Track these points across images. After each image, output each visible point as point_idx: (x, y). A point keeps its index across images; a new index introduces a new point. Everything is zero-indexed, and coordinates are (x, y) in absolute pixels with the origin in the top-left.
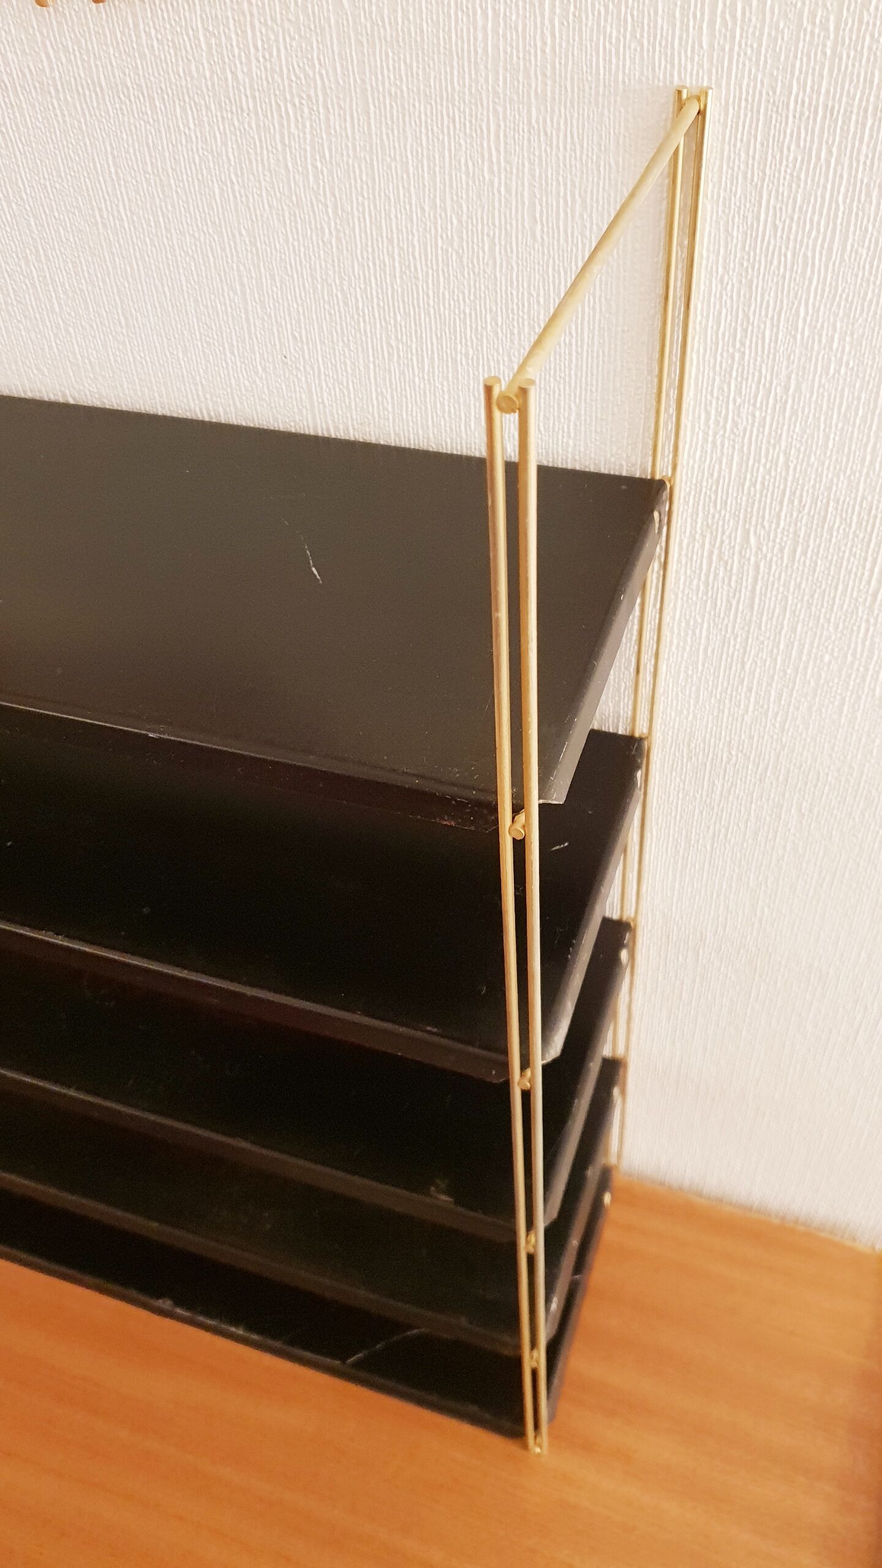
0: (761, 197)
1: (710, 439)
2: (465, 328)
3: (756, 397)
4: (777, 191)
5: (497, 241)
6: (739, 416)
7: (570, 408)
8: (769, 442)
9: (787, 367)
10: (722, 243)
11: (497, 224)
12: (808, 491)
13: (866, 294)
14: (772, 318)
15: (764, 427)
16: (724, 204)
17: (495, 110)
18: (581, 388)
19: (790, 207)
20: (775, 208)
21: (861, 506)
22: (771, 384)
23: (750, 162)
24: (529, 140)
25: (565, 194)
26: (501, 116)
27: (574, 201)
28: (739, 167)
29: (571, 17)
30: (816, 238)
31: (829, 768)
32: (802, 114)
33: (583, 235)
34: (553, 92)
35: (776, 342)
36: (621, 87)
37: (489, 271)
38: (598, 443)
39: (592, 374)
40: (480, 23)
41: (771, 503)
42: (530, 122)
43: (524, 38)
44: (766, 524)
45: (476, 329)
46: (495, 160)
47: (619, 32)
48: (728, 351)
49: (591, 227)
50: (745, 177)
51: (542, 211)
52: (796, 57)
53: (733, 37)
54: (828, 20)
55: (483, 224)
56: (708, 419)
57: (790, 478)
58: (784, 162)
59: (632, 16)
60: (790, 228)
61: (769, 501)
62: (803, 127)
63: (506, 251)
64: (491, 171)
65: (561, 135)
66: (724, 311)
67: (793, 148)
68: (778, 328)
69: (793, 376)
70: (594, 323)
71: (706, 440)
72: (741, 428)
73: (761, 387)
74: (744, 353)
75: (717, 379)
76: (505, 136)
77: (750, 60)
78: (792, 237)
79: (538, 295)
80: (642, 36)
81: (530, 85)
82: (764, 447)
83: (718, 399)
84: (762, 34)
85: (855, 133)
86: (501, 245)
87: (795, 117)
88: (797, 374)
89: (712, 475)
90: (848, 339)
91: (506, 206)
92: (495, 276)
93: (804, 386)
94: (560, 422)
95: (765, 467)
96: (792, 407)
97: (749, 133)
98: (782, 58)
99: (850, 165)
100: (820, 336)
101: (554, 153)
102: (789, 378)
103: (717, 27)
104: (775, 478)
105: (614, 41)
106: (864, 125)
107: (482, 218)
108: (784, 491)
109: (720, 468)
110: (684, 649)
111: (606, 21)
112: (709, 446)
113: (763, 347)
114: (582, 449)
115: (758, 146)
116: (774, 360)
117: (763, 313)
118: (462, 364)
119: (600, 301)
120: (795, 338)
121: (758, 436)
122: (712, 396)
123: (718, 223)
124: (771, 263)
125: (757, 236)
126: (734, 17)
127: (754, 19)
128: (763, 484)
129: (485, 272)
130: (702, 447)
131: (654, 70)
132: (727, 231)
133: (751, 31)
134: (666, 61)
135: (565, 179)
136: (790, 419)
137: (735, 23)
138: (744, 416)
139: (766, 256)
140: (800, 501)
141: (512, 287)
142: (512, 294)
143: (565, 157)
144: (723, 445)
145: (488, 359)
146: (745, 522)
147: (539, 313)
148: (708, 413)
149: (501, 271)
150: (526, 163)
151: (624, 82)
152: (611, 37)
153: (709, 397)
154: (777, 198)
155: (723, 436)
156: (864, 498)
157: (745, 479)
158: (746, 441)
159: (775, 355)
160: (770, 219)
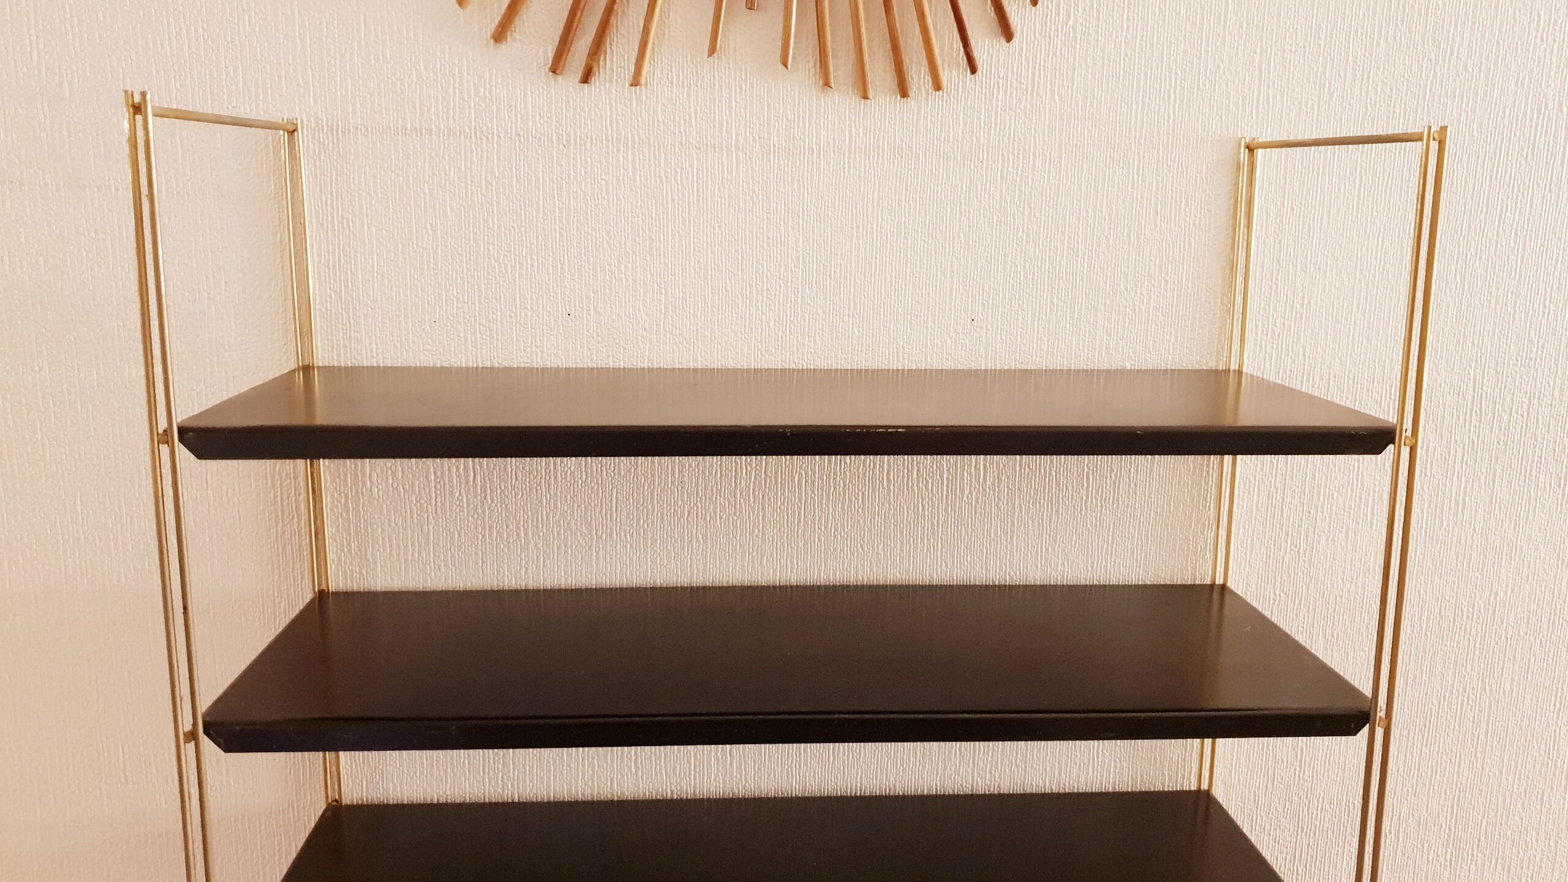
0: (1285, 193)
1: (1259, 343)
2: (1106, 286)
3: (1285, 312)
4: (1293, 189)
5: (1132, 228)
6: (1275, 326)
7: (1171, 333)
9: (1302, 291)
10: (1264, 220)
11: (1133, 217)
12: (1317, 372)
13: (1342, 242)
14: (1293, 262)
15: (1290, 331)
16: (1265, 199)
17: (1138, 153)
18: (1179, 318)
20: (1292, 199)
21: (1349, 377)
22: (1293, 302)
23: (1279, 174)
24: (1157, 168)
25: (1176, 198)
26: (1142, 156)
27: (1181, 202)
28: (1273, 178)
29: (1184, 105)
30: (1315, 213)
31: (1342, 590)
33: (1185, 221)
34: (1173, 142)
35: (1296, 276)
36: (1210, 139)
37: (1125, 248)
38: (1188, 356)
39: (1186, 308)
40: (1134, 108)
42: (1158, 158)
43: (1158, 115)
45: (1114, 285)
46: (1136, 180)
47: (1210, 111)
48: (1268, 284)
49: (1190, 216)
50: (1276, 183)
51: (1161, 208)
52: (1299, 122)
53: (1268, 113)
54: (1313, 105)
55: (1125, 218)
56: (1257, 330)
57: (1306, 364)
58: (1296, 174)
60: (1301, 208)
61: (1294, 382)
62: (1304, 155)
63: (1138, 234)
64: (1133, 186)
65: (1176, 165)
66: (1266, 260)
67: (1300, 167)
68: (1296, 266)
69: (1306, 296)
70: (1189, 274)
71: (1256, 344)
72: (1277, 334)
73: (1288, 305)
74: (1278, 285)
75: (1262, 302)
76: (1143, 167)
77: (1277, 124)
78: (1302, 213)
79: (1155, 261)
80: (1222, 113)
81: (1160, 139)
82: (1290, 345)
83: (1263, 316)
84: (1282, 111)
85: (1330, 159)
86: (1134, 230)
88: (1308, 295)
89: (1260, 368)
90: (1334, 270)
91: (1140, 206)
92: (1130, 252)
93: (1312, 302)
94: (1163, 343)
95: (1291, 358)
96: (1306, 316)
98: (1293, 123)
99: (1329, 174)
100: (1320, 270)
101: (1171, 175)
102: (1304, 297)
103: (1260, 109)
105: (1207, 116)
106: (1334, 155)
107: (1125, 215)
108: (1303, 373)
109: (1265, 363)
110: (1243, 507)
111: (1203, 106)
112: (1258, 348)
113: (1288, 280)
114: (1178, 361)
116: (1295, 287)
117: (1288, 259)
118: (1101, 311)
119: (1193, 260)
120: (1306, 272)
121: (1286, 337)
122: (1259, 314)
123: (1262, 208)
124: (1291, 229)
125: (1283, 214)
126: (1268, 104)
128: (1290, 370)
129: (1123, 248)
130: (1254, 350)
131: (1228, 130)
132: (1267, 213)
134: (1234, 126)
135: (1176, 189)
136: (1305, 323)
137: (1268, 107)
138: (1278, 325)
139: (1289, 225)
140: (1313, 379)
141: (1139, 256)
142: (1139, 261)
143: (1177, 176)
144: (1266, 346)
145: (1119, 306)
147: (1155, 272)
148: (1257, 326)
149: (1133, 247)
150: (1154, 181)
151: (1212, 136)
154: (1293, 193)
156: (1350, 371)
157: (1280, 368)
158: (1280, 342)
159: (1295, 284)
160: (1290, 205)
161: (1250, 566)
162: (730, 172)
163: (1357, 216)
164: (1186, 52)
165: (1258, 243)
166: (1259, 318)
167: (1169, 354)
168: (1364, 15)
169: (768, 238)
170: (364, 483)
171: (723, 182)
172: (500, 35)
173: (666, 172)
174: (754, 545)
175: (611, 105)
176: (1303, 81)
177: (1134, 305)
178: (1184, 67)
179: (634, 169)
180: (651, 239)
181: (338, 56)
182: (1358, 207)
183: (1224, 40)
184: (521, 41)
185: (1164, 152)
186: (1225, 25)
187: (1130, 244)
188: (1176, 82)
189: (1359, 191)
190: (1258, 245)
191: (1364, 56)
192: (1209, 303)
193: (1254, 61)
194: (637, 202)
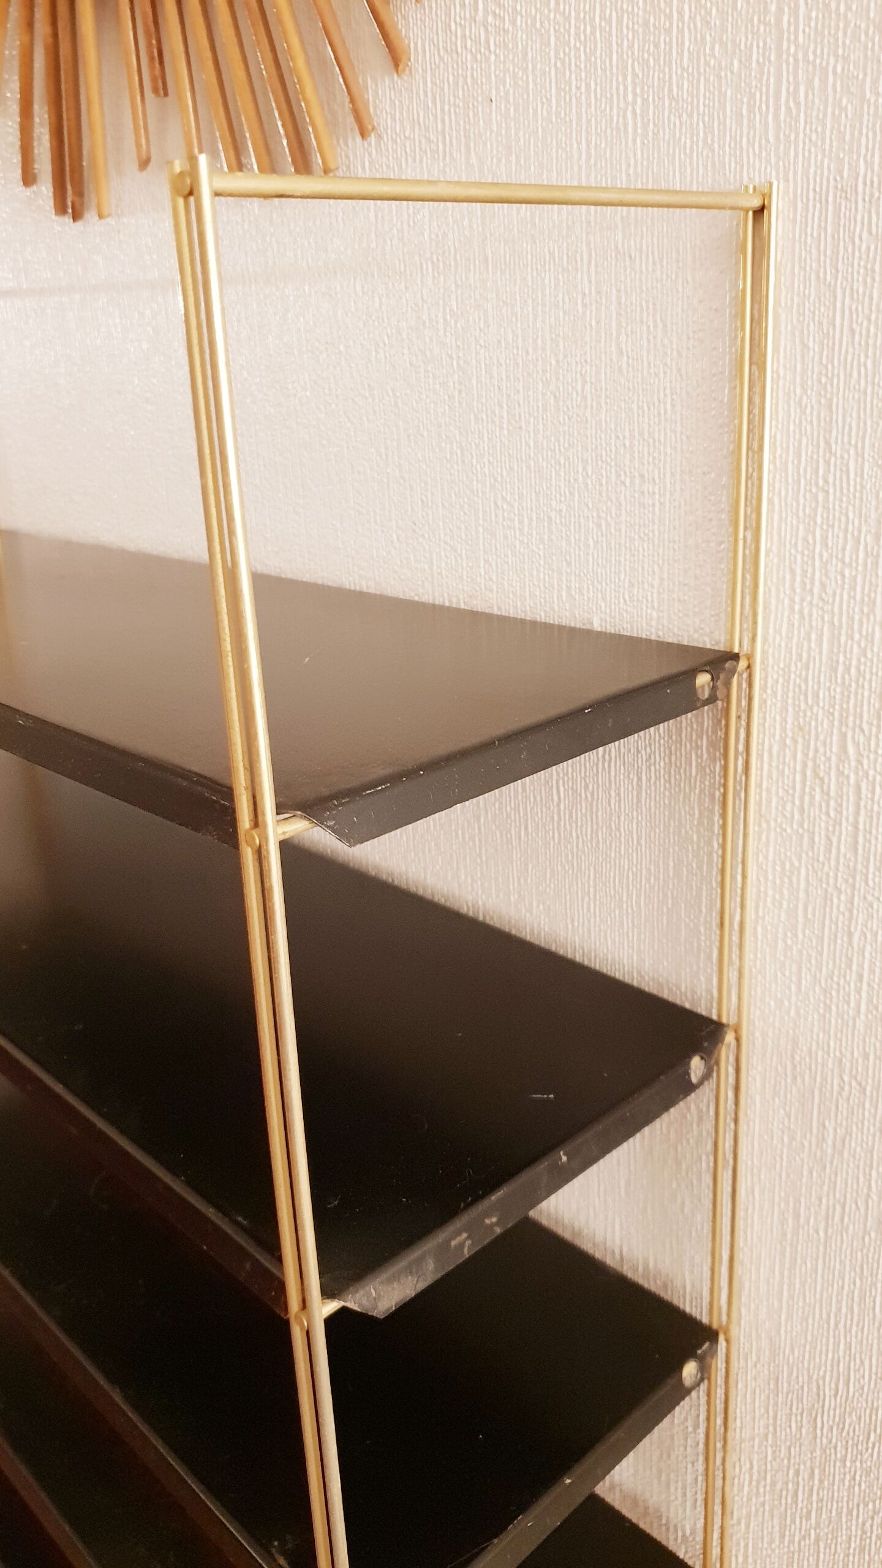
0: (835, 297)
1: (797, 607)
2: (560, 481)
3: (844, 549)
4: (852, 290)
6: (827, 576)
7: (654, 572)
8: (862, 611)
10: (799, 357)
11: (588, 360)
14: (856, 446)
15: (855, 590)
16: (799, 313)
18: (664, 545)
19: (866, 305)
20: (850, 309)
22: (860, 531)
23: (822, 258)
24: (616, 267)
25: (648, 320)
27: (656, 327)
28: (811, 266)
29: (650, 134)
32: (872, 195)
35: (862, 476)
38: (681, 615)
39: (675, 528)
41: (870, 697)
44: (865, 727)
45: (569, 481)
46: (587, 291)
47: (692, 142)
48: (811, 491)
50: (818, 277)
51: (627, 341)
52: (861, 133)
53: (798, 124)
56: (793, 580)
58: (857, 254)
59: (704, 122)
60: (868, 331)
62: (873, 210)
63: (596, 390)
64: (584, 304)
66: (804, 441)
67: (865, 235)
68: (863, 458)
70: (676, 465)
71: (792, 609)
72: (830, 591)
73: (849, 536)
74: (827, 492)
75: (801, 527)
76: (596, 265)
77: (816, 146)
78: (871, 342)
80: (713, 141)
82: (857, 617)
83: (803, 554)
84: (825, 115)
86: (591, 384)
87: (864, 200)
91: (596, 340)
92: (587, 419)
97: (819, 226)
98: (848, 137)
101: (637, 276)
103: (782, 118)
104: (872, 660)
105: (688, 151)
109: (810, 648)
111: (681, 132)
112: (797, 617)
113: (849, 484)
114: (666, 623)
115: (829, 240)
116: (861, 499)
117: (846, 439)
119: (681, 439)
121: (849, 602)
124: (851, 376)
125: (834, 344)
126: (798, 104)
127: (817, 101)
128: (859, 670)
130: (789, 617)
132: (802, 342)
133: (815, 114)
134: (736, 163)
135: (647, 303)
137: (799, 111)
138: (832, 576)
139: (845, 368)
141: (601, 430)
142: (601, 438)
143: (647, 279)
144: (811, 616)
146: (841, 722)
148: (793, 572)
150: (614, 291)
152: (685, 148)
153: (793, 551)
154: (852, 298)
155: (811, 602)
157: (838, 661)
159: (862, 493)
160: (846, 323)
165: (789, 405)
166: (795, 557)
167: (653, 607)
176: (867, 34)
177: (599, 517)
178: (646, 56)
190: (789, 410)
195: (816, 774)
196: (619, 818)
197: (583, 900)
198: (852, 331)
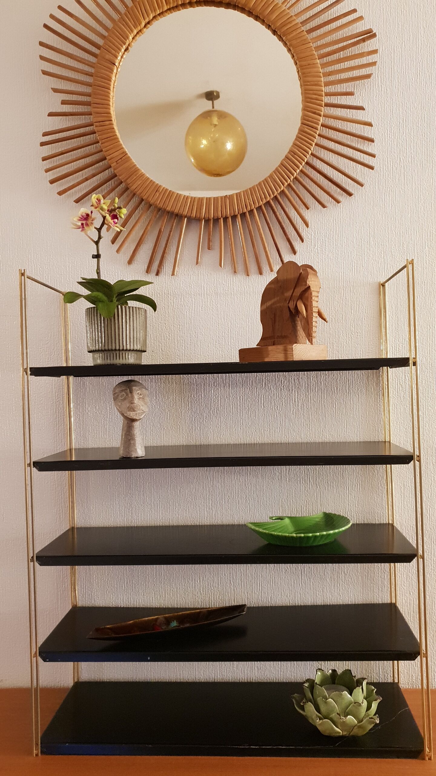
11: (344, 311)
16: (390, 302)
17: (343, 289)
20: (400, 302)
23: (394, 294)
24: (350, 294)
27: (360, 305)
33: (362, 311)
34: (355, 285)
35: (405, 329)
39: (366, 341)
40: (340, 274)
42: (350, 290)
43: (349, 276)
45: (339, 335)
46: (343, 298)
48: (395, 332)
50: (394, 297)
51: (353, 307)
58: (401, 293)
63: (346, 316)
64: (342, 301)
65: (357, 292)
66: (393, 323)
68: (405, 325)
70: (366, 330)
72: (400, 349)
73: (403, 339)
74: (398, 332)
75: (394, 338)
76: (345, 293)
79: (353, 325)
80: (372, 274)
81: (350, 284)
83: (394, 343)
87: (401, 285)
91: (346, 307)
97: (393, 289)
105: (366, 275)
107: (340, 310)
126: (388, 270)
131: (374, 279)
132: (392, 307)
134: (377, 278)
135: (358, 301)
138: (400, 346)
144: (397, 354)
146: (404, 373)
148: (392, 347)
151: (369, 282)
156: (430, 362)
161: (400, 436)
162: (205, 302)
163: (425, 307)
164: (357, 254)
168: (419, 239)
169: (218, 323)
170: (85, 410)
171: (202, 305)
172: (130, 262)
173: (184, 303)
174: (217, 431)
175: (166, 283)
177: (346, 341)
179: (173, 303)
180: (179, 325)
181: (80, 271)
182: (425, 304)
183: (370, 250)
184: (137, 264)
185: (352, 288)
186: (370, 245)
187: (343, 320)
188: (354, 265)
189: (425, 298)
191: (421, 252)
192: (374, 339)
193: (381, 256)
194: (175, 313)
195: (400, 384)
196: (353, 406)
197: (343, 430)
198: (401, 305)
